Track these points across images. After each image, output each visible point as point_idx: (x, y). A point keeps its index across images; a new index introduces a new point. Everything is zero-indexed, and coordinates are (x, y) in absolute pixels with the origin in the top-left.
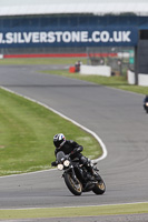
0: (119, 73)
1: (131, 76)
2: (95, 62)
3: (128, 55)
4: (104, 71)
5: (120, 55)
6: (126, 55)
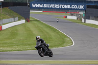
0: (79, 19)
1: (83, 20)
2: (72, 15)
5: (80, 13)
6: (82, 13)
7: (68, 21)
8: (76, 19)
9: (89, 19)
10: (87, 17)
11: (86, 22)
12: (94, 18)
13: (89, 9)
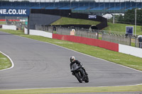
0: (20, 29)
1: (26, 30)
2: (9, 23)
3: (25, 21)
4: (13, 27)
5: (21, 20)
6: (24, 21)
7: (5, 32)
8: (15, 29)
9: (34, 29)
10: (32, 26)
11: (30, 34)
12: (41, 27)
13: (33, 15)
